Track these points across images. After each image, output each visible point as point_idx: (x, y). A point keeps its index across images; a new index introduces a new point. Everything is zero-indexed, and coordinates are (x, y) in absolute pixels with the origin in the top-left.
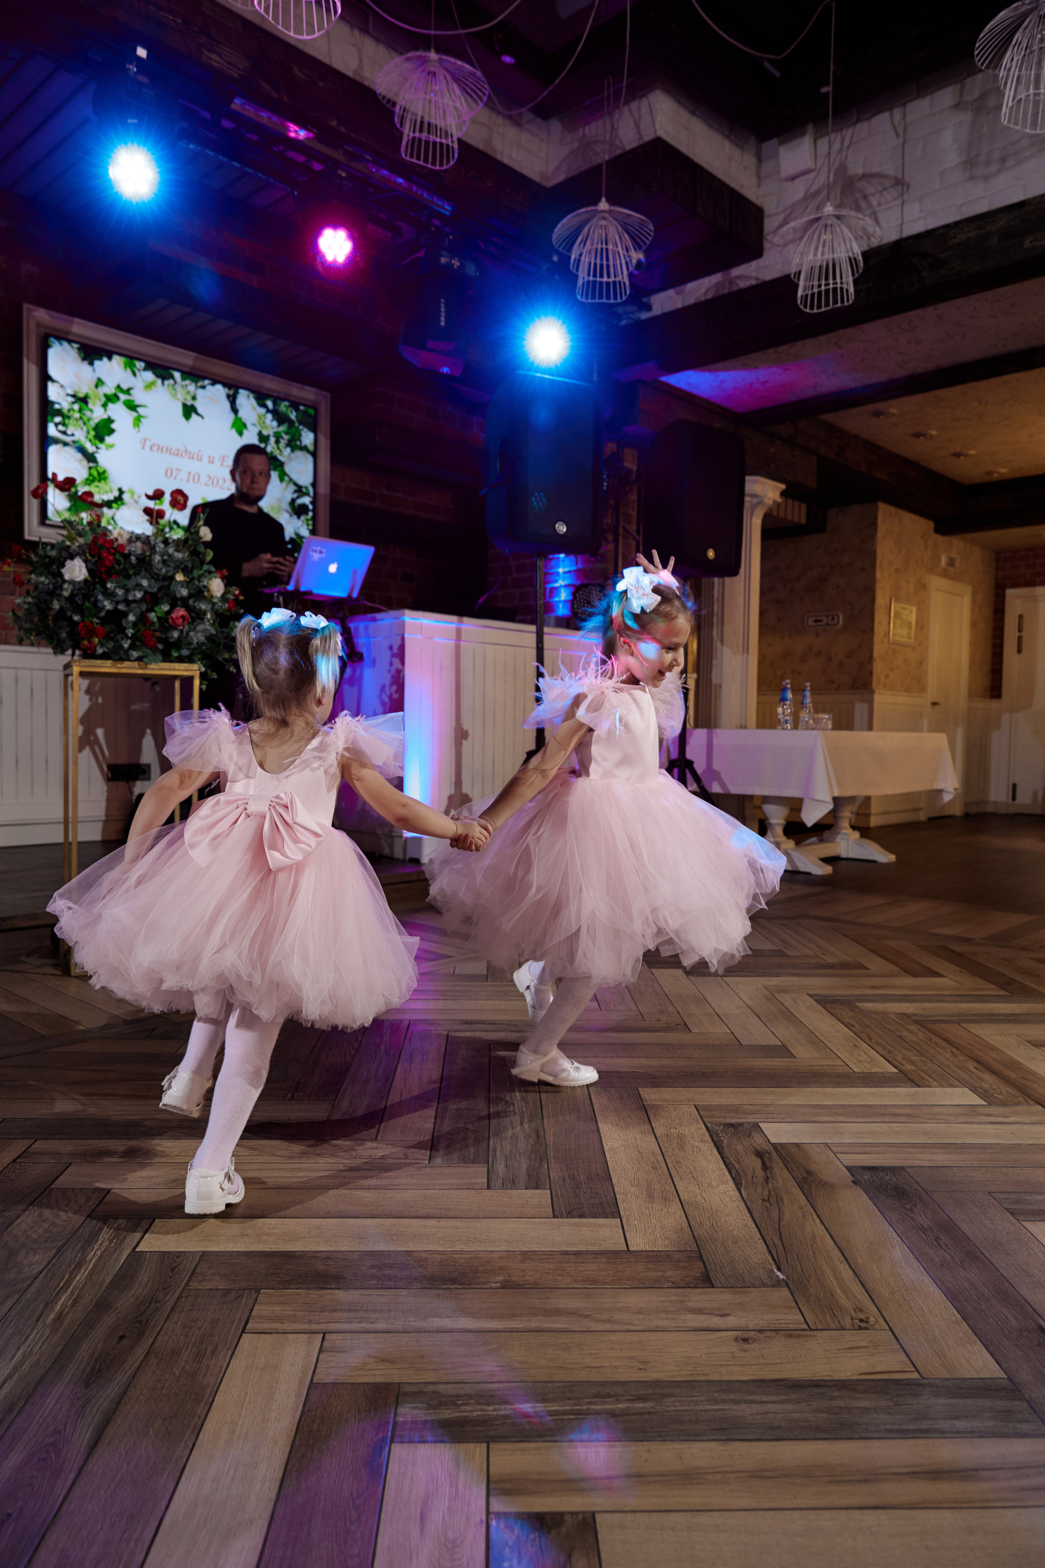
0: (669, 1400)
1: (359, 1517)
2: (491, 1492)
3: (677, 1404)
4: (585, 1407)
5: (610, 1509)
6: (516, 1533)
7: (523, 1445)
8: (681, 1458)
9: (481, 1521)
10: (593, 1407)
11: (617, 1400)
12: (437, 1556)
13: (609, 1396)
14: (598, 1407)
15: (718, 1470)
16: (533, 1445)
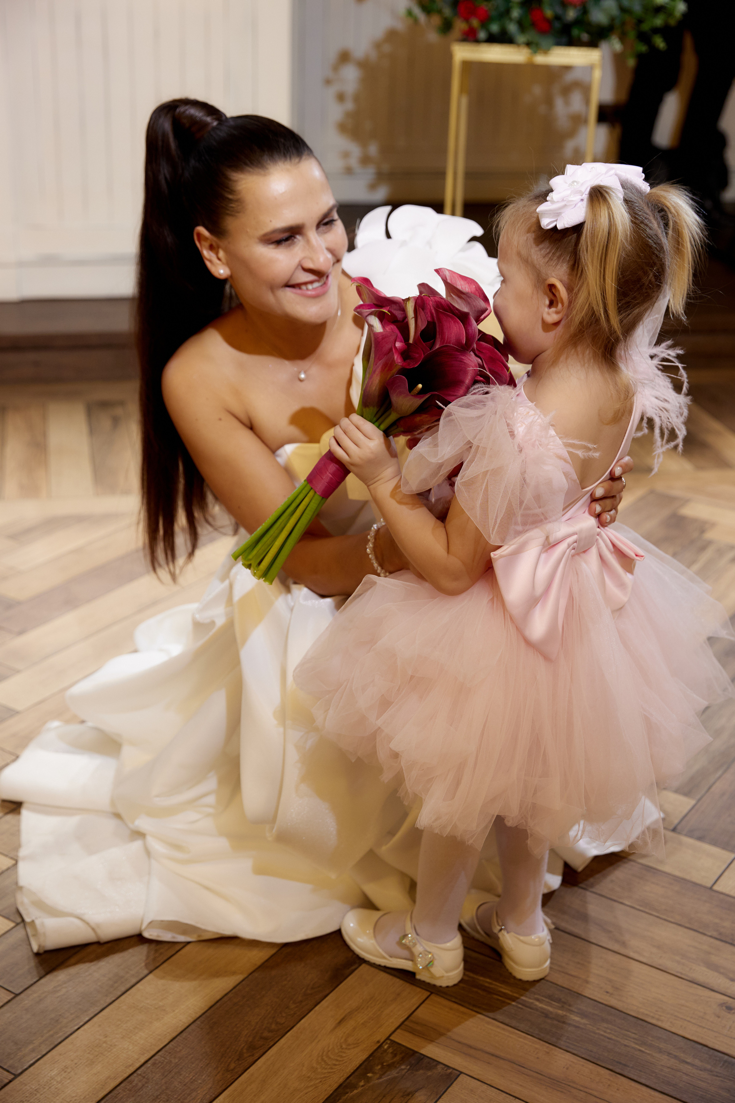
0: (605, 1025)
1: (301, 1002)
2: (403, 1027)
3: (609, 1031)
4: (531, 1001)
5: (475, 1076)
6: (395, 1059)
7: (456, 1006)
8: (567, 1069)
9: (378, 1042)
10: (537, 1003)
11: (563, 1007)
12: (330, 1048)
13: (559, 1000)
14: (540, 1005)
15: (586, 1090)
16: (462, 1009)
